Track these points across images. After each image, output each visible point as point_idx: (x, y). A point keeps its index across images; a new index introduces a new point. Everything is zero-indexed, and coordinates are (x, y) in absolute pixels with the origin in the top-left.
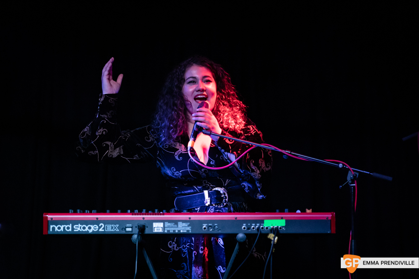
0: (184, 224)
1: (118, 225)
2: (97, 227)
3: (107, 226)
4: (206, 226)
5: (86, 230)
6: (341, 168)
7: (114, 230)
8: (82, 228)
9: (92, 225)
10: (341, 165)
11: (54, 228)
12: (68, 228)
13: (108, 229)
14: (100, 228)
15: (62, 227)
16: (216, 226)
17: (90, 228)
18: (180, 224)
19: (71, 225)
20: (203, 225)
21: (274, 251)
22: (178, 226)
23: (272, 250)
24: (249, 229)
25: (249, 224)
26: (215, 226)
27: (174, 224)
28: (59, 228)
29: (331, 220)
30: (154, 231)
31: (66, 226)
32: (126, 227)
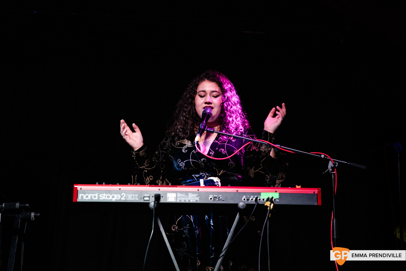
0: (194, 195)
1: (137, 195)
2: (120, 196)
3: (128, 196)
4: (212, 197)
5: (110, 199)
6: (323, 158)
7: (134, 199)
8: (106, 197)
9: (115, 195)
10: (323, 155)
11: (82, 197)
12: (95, 197)
13: (128, 198)
14: (122, 197)
15: (89, 196)
16: (221, 197)
17: (113, 197)
18: (190, 195)
19: (97, 194)
20: (210, 196)
21: (270, 216)
22: (188, 196)
23: (269, 215)
24: (248, 200)
25: (248, 196)
26: (219, 197)
27: (185, 195)
28: (87, 197)
29: (317, 194)
30: (167, 201)
31: (93, 195)
32: (144, 197)
